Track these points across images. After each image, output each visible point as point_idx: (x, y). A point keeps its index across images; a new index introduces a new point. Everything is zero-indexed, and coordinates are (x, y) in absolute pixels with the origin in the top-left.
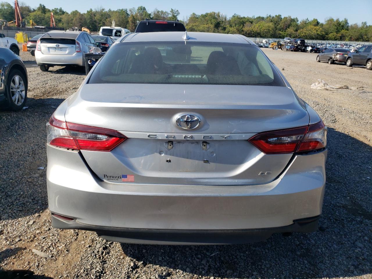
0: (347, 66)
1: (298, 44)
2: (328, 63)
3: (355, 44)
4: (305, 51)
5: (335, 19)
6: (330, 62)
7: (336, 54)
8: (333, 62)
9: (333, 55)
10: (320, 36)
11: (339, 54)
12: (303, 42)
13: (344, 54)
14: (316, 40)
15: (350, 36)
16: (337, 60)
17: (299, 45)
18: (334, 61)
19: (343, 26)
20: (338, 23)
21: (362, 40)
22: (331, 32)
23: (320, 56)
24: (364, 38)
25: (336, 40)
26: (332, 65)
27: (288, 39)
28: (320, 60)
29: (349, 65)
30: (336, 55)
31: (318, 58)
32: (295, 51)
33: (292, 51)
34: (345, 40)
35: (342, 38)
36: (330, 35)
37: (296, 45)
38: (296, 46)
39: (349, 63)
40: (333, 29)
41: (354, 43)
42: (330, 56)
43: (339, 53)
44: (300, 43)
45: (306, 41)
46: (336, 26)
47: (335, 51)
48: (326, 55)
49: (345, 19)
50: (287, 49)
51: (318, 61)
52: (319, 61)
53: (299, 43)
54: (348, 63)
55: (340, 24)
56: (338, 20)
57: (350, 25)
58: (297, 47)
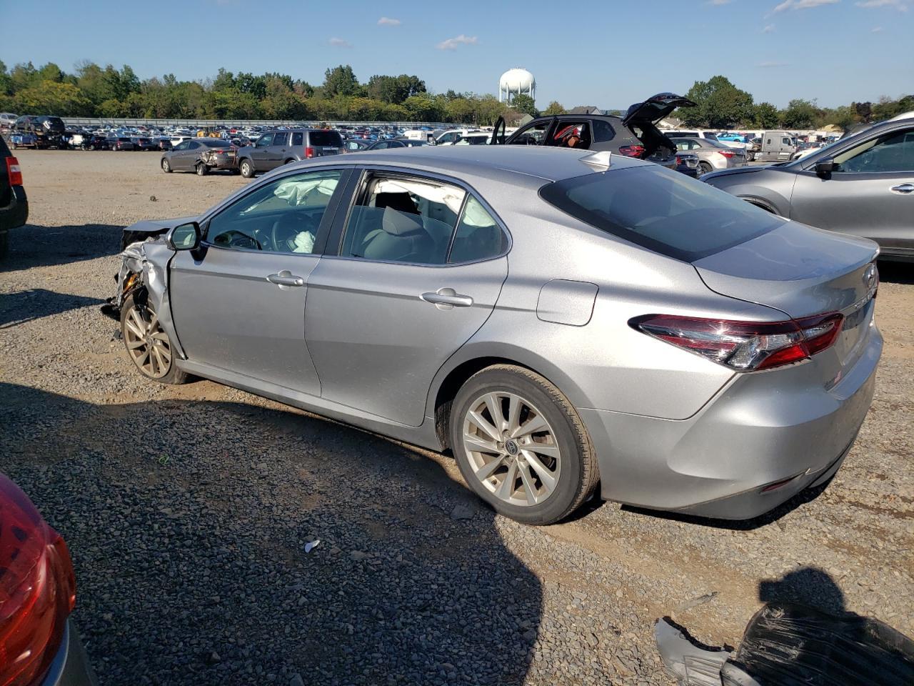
0: (245, 177)
1: (45, 131)
2: (196, 173)
3: (168, 125)
4: (66, 146)
5: (103, 67)
6: (200, 172)
7: (210, 152)
8: (208, 171)
9: (203, 154)
10: (81, 106)
11: (216, 152)
12: (58, 125)
13: (226, 150)
14: (72, 116)
15: (151, 108)
16: (215, 166)
17: (49, 133)
18: (208, 167)
19: (126, 84)
20: (114, 75)
21: (179, 115)
22: (105, 99)
23: (169, 158)
24: (183, 110)
25: (123, 116)
26: (208, 177)
27: (11, 118)
28: (171, 169)
29: (247, 174)
30: (210, 156)
31: (165, 164)
32: (41, 147)
33: (29, 148)
34: (143, 116)
35: (135, 112)
36: (106, 105)
37: (42, 131)
38: (40, 134)
39: (247, 171)
40: (106, 91)
41: (165, 123)
42: (196, 157)
43: (214, 149)
44: (51, 126)
45: (64, 120)
46: (110, 83)
47: (203, 146)
48: (185, 154)
49: (126, 67)
50: (16, 144)
51: (167, 170)
52: (171, 171)
53: (49, 128)
54: (244, 171)
55: (118, 80)
56: (110, 69)
57: (141, 81)
58: (44, 138)
